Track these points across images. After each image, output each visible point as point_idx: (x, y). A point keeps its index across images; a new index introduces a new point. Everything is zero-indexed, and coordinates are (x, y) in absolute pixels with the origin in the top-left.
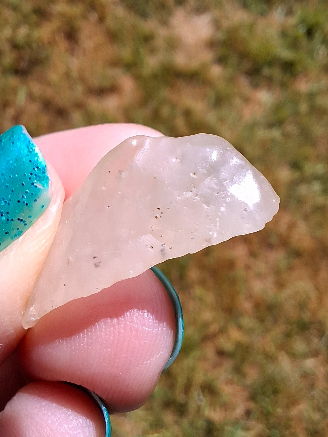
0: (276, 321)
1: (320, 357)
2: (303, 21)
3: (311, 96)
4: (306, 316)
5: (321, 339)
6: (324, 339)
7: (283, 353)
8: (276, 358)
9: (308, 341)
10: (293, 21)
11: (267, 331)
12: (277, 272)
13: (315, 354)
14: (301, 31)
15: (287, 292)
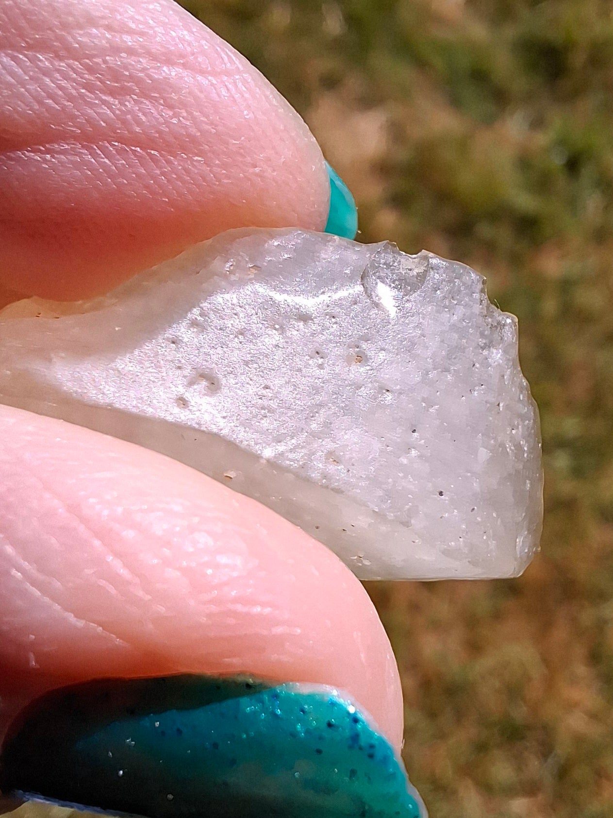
0: (459, 716)
1: (540, 797)
2: (562, 142)
3: (566, 285)
4: (520, 713)
5: (546, 761)
6: (549, 760)
7: (469, 782)
8: (454, 792)
9: (519, 764)
10: (542, 139)
11: (441, 736)
12: (471, 622)
13: (530, 789)
14: (557, 161)
15: (487, 662)
